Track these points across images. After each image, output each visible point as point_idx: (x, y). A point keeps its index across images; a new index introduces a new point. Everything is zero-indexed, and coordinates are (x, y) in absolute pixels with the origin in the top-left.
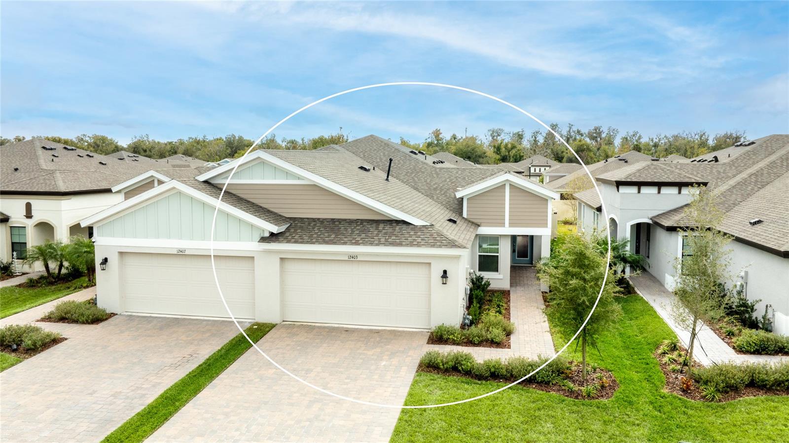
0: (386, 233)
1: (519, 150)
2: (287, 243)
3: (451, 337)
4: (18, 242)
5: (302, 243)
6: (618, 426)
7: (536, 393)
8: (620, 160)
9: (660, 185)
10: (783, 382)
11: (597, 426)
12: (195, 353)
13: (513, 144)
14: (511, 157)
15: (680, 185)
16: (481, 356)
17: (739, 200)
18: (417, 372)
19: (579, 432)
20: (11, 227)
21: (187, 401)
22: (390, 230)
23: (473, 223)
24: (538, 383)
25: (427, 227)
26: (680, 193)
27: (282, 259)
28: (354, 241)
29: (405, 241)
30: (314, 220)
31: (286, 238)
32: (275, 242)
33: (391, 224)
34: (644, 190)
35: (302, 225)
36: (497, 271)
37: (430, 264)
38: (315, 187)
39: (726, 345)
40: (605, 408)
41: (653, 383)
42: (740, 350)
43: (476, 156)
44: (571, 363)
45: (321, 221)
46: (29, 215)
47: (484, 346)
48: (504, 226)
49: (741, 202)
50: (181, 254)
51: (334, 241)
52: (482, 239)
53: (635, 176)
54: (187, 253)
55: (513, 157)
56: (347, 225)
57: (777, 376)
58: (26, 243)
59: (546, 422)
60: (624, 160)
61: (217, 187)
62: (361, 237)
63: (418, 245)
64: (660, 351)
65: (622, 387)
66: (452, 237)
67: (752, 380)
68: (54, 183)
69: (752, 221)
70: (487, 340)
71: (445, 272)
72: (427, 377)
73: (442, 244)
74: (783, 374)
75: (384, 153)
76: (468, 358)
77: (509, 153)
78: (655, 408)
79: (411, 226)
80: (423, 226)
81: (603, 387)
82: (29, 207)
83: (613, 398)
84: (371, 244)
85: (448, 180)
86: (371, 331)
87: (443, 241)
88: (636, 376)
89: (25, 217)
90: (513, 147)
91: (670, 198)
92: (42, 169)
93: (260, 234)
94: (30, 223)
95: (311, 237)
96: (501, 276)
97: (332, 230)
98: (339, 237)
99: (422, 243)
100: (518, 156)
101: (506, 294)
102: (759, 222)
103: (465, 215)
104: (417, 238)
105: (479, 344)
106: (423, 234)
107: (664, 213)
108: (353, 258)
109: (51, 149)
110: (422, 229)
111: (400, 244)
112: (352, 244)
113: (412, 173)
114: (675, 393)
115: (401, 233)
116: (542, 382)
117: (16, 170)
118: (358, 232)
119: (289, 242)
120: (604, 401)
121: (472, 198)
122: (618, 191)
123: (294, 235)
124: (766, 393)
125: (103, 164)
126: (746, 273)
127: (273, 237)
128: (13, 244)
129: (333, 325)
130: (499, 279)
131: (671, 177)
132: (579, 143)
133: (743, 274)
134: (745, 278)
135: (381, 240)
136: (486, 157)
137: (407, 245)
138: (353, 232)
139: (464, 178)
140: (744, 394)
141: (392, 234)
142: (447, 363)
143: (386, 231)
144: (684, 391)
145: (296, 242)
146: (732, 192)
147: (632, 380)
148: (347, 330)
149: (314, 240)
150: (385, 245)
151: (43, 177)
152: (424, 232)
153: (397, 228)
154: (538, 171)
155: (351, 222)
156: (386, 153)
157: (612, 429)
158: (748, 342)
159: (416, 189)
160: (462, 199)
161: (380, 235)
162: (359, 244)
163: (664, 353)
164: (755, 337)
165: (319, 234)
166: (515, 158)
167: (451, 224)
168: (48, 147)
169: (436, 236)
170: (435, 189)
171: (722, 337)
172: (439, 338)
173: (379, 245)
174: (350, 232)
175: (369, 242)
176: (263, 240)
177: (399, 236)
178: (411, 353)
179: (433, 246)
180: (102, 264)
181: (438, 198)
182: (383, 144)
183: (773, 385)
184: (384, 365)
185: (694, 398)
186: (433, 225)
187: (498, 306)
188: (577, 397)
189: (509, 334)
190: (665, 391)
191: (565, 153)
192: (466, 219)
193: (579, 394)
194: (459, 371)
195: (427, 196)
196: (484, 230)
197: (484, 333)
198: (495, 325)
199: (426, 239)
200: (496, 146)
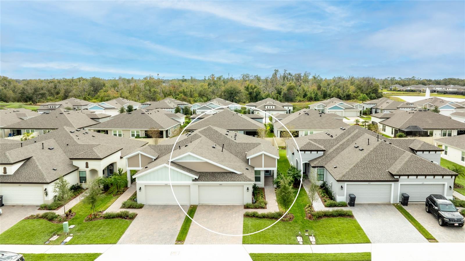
0: (230, 177)
1: (258, 89)
3: (251, 206)
4: (82, 176)
5: (206, 181)
6: (293, 227)
7: (274, 221)
8: (306, 114)
9: (311, 151)
10: (332, 214)
11: (288, 228)
12: (180, 216)
13: (255, 86)
14: (254, 93)
15: (317, 151)
16: (260, 212)
17: (335, 155)
18: (244, 217)
19: (284, 229)
20: (79, 171)
22: (231, 176)
23: (252, 167)
26: (317, 153)
27: (199, 186)
29: (236, 179)
30: (206, 172)
31: (200, 180)
33: (231, 174)
34: (306, 152)
35: (203, 175)
36: (260, 181)
37: (243, 186)
38: (206, 163)
39: (323, 205)
40: (290, 223)
41: (303, 216)
42: (326, 206)
43: (236, 92)
44: (283, 212)
45: (209, 173)
46: (87, 166)
47: (260, 209)
48: (262, 167)
50: (166, 185)
52: (256, 171)
53: (304, 148)
54: (168, 185)
55: (255, 92)
56: (217, 174)
58: (86, 177)
59: (277, 227)
60: (307, 114)
61: (176, 164)
62: (223, 178)
63: (240, 181)
64: (306, 207)
65: (295, 218)
66: (250, 178)
67: (325, 214)
68: (96, 154)
69: (335, 167)
70: (260, 207)
71: (248, 188)
72: (247, 219)
75: (217, 136)
76: (257, 213)
77: (253, 90)
78: (302, 223)
79: (237, 174)
80: (240, 174)
81: (290, 218)
82: (87, 164)
83: (293, 221)
84: (227, 181)
85: (242, 149)
86: (227, 206)
87: (247, 179)
88: (299, 215)
89: (86, 168)
90: (255, 87)
91: (315, 155)
92: (78, 144)
94: (88, 170)
95: (208, 179)
96: (261, 183)
97: (213, 176)
98: (216, 179)
100: (258, 92)
101: (263, 189)
102: (336, 167)
103: (250, 164)
104: (239, 179)
105: (258, 208)
106: (241, 177)
107: (312, 160)
108: (221, 184)
111: (235, 181)
112: (221, 181)
113: (229, 146)
114: (307, 219)
116: (275, 218)
117: (68, 145)
119: (201, 181)
120: (291, 222)
121: (251, 159)
123: (203, 179)
125: (94, 136)
126: (332, 183)
127: (196, 180)
128: (80, 177)
129: (215, 204)
130: (261, 184)
131: (315, 148)
132: (290, 85)
134: (332, 184)
136: (241, 93)
137: (237, 181)
138: (220, 177)
139: (247, 148)
140: (323, 218)
141: (232, 177)
142: (251, 214)
144: (309, 218)
145: (204, 181)
146: (333, 152)
147: (298, 216)
148: (220, 206)
150: (231, 181)
151: (89, 151)
153: (233, 175)
154: (269, 108)
155: (218, 173)
157: (292, 228)
158: (327, 204)
159: (231, 153)
160: (248, 159)
161: (228, 178)
162: (223, 181)
163: (307, 208)
164: (329, 203)
165: (210, 178)
166: (256, 93)
167: (247, 170)
168: (72, 132)
170: (238, 153)
171: (323, 203)
172: (247, 207)
173: (229, 181)
176: (193, 180)
177: (234, 178)
178: (240, 212)
179: (244, 181)
180: (140, 189)
181: (239, 157)
182: (215, 131)
183: (329, 215)
184: (235, 216)
185: (311, 220)
186: (243, 173)
187: (262, 195)
188: (284, 221)
189: (266, 204)
190: (305, 218)
191: (282, 90)
192: (250, 166)
194: (255, 217)
195: (236, 156)
196: (256, 169)
197: (259, 205)
198: (262, 202)
200: (246, 87)
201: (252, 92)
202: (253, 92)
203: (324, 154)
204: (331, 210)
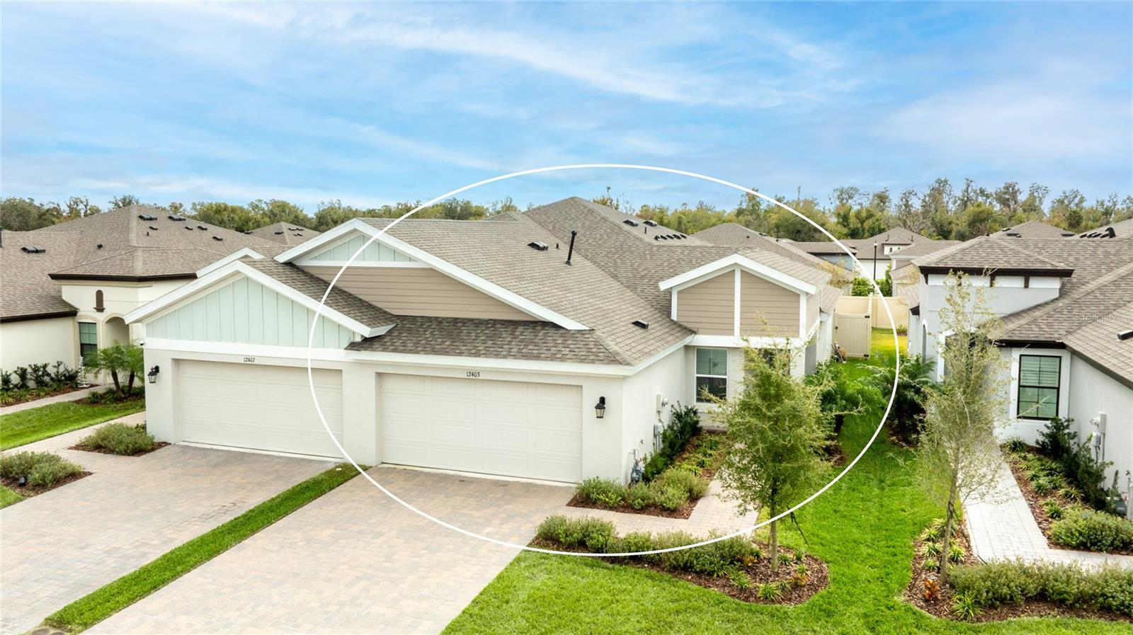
0: (522, 341)
1: (877, 220)
2: (382, 351)
3: (601, 497)
4: (88, 342)
7: (688, 587)
9: (994, 273)
10: (1094, 596)
12: (241, 502)
13: (869, 211)
14: (866, 231)
15: (1027, 274)
18: (529, 543)
20: (80, 323)
21: (194, 566)
22: (531, 336)
23: (685, 328)
24: (696, 572)
25: (584, 332)
26: (1026, 286)
27: (379, 374)
28: (473, 352)
29: (546, 352)
30: (430, 319)
31: (384, 345)
32: (366, 350)
33: (534, 328)
35: (412, 326)
36: (722, 401)
37: (581, 387)
38: (432, 272)
39: (1039, 531)
41: (887, 585)
42: (1057, 542)
45: (440, 321)
46: (100, 308)
47: (649, 514)
49: (1129, 302)
50: (249, 364)
51: (447, 350)
52: (702, 352)
53: (953, 259)
54: (256, 362)
56: (472, 327)
57: (1086, 587)
58: (96, 344)
61: (303, 271)
62: (486, 345)
63: (563, 359)
64: (920, 536)
65: (832, 588)
66: (614, 347)
67: (1044, 590)
69: (1122, 334)
70: (654, 505)
71: (602, 400)
73: (598, 358)
74: (1098, 585)
77: (862, 224)
79: (562, 331)
80: (579, 330)
81: (797, 586)
82: (100, 296)
84: (497, 356)
85: (666, 264)
87: (600, 354)
88: (865, 573)
89: (95, 310)
90: (870, 216)
92: (131, 247)
93: (350, 338)
94: (101, 318)
95: (417, 343)
97: (449, 334)
98: (456, 344)
99: (568, 357)
100: (877, 228)
102: (1130, 335)
103: (674, 317)
104: (563, 349)
105: (644, 510)
106: (575, 342)
108: (473, 375)
109: (151, 219)
110: (575, 336)
111: (537, 357)
112: (470, 355)
113: (615, 253)
114: (912, 604)
115: (543, 341)
116: (702, 572)
117: (100, 247)
118: (484, 338)
119: (385, 350)
120: (789, 607)
121: (685, 292)
122: (927, 282)
123: (395, 341)
124: (1063, 613)
125: (217, 240)
126: (1104, 417)
127: (367, 343)
128: (82, 345)
129: (447, 472)
131: (1012, 260)
133: (1098, 419)
134: (1102, 425)
135: (512, 350)
137: (546, 359)
138: (477, 336)
140: (1023, 612)
141: (531, 342)
142: (572, 534)
143: (524, 337)
144: (926, 600)
145: (395, 350)
146: (1119, 286)
147: (854, 578)
148: (463, 480)
149: (420, 349)
150: (515, 357)
151: (121, 257)
152: (577, 339)
153: (540, 333)
155: (478, 323)
156: (587, 223)
158: (1069, 530)
159: (615, 277)
160: (669, 292)
161: (513, 343)
162: (480, 356)
163: (927, 540)
164: (1081, 522)
165: (430, 339)
166: (871, 230)
167: (640, 331)
168: (145, 216)
169: (592, 346)
170: (643, 277)
171: (1040, 520)
172: (586, 496)
173: (506, 358)
174: (473, 338)
175: (495, 353)
176: (353, 346)
177: (540, 344)
179: (582, 361)
180: (152, 374)
181: (642, 290)
183: (1077, 601)
184: (488, 533)
185: (938, 614)
186: (593, 330)
188: (746, 599)
189: (695, 497)
190: (900, 599)
192: (675, 323)
193: (752, 594)
196: (703, 340)
197: (652, 494)
199: (576, 350)
200: (842, 214)
201: (858, 229)
202: (864, 230)
203: (1063, 293)
204: (1091, 565)
